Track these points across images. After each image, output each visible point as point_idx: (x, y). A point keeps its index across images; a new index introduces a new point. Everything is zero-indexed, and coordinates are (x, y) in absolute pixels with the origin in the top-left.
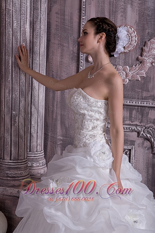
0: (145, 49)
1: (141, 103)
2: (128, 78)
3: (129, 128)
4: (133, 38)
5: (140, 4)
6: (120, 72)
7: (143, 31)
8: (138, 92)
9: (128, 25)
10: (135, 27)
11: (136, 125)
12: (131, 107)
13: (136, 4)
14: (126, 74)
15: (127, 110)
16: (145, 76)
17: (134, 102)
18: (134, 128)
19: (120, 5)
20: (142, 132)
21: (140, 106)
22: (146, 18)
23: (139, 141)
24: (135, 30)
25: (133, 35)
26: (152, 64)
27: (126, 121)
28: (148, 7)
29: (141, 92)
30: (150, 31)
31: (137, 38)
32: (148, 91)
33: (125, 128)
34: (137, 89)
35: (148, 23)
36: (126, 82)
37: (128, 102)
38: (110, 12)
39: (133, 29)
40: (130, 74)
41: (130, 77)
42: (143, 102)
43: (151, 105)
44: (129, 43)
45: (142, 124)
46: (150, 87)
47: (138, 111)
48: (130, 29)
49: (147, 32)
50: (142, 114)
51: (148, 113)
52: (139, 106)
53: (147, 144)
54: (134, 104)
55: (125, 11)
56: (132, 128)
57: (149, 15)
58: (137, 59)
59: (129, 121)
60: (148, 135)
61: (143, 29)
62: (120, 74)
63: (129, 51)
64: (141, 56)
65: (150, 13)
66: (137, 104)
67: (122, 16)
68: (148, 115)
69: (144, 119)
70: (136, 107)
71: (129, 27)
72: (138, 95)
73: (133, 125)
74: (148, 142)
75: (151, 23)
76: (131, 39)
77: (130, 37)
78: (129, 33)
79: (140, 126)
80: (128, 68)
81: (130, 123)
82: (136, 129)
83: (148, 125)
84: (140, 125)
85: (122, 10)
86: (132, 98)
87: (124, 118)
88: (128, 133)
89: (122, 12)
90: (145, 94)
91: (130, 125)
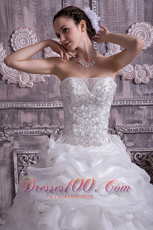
0: (46, 50)
1: (48, 105)
2: (32, 80)
3: (39, 132)
4: (33, 40)
5: (36, 5)
6: (24, 76)
7: (42, 32)
8: (44, 94)
9: (27, 28)
10: (34, 28)
11: (46, 128)
12: (39, 110)
13: (32, 6)
14: (30, 77)
15: (35, 114)
16: (49, 77)
17: (41, 105)
18: (43, 131)
19: (16, 8)
21: (48, 108)
22: (44, 19)
24: (34, 32)
25: (32, 37)
27: (34, 125)
28: (44, 8)
29: (47, 94)
30: (49, 32)
31: (37, 40)
32: (54, 92)
33: (35, 132)
34: (42, 92)
35: (46, 24)
36: (31, 85)
37: (36, 105)
38: (6, 15)
39: (31, 31)
40: (34, 76)
41: (34, 80)
42: (50, 104)
43: (58, 106)
46: (55, 87)
47: (45, 114)
48: (29, 31)
49: (46, 34)
50: (50, 116)
51: (58, 114)
52: (46, 108)
54: (41, 107)
55: (21, 14)
56: (41, 132)
57: (46, 16)
59: (38, 125)
61: (42, 31)
62: (24, 77)
65: (47, 14)
66: (44, 107)
67: (19, 18)
70: (44, 110)
71: (27, 29)
72: (44, 98)
73: (42, 128)
75: (49, 24)
76: (31, 41)
77: (30, 40)
78: (28, 35)
79: (50, 128)
81: (39, 126)
82: (46, 132)
84: (50, 127)
85: (19, 12)
86: (38, 101)
87: (33, 122)
88: (38, 137)
89: (19, 14)
90: (51, 96)
91: (39, 128)
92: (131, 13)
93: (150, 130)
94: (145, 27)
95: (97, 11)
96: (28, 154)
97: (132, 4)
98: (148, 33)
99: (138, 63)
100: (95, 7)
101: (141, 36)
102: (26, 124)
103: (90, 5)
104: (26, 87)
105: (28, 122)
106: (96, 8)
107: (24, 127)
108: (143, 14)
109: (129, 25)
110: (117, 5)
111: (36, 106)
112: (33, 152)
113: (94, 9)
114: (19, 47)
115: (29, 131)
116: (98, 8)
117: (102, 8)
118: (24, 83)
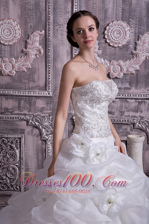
0: (29, 41)
1: (28, 93)
2: (14, 69)
3: (18, 118)
4: (16, 31)
6: (7, 64)
7: (26, 24)
8: (25, 83)
9: (11, 19)
10: (18, 20)
11: (25, 115)
12: (20, 97)
14: (12, 66)
15: (16, 101)
16: (31, 68)
17: (22, 93)
18: (23, 117)
20: (31, 121)
21: (28, 96)
22: (28, 12)
23: (28, 129)
24: (18, 23)
25: (16, 28)
26: (36, 55)
27: (15, 111)
28: (29, 2)
29: (28, 83)
30: (32, 24)
31: (20, 31)
32: (34, 81)
33: (15, 118)
34: (24, 80)
35: (30, 17)
36: (13, 73)
37: (17, 92)
39: (15, 22)
40: (17, 65)
41: (16, 69)
42: (30, 92)
43: (37, 95)
44: (13, 36)
45: (31, 113)
46: (35, 77)
47: (25, 101)
48: (13, 23)
49: (30, 26)
50: (30, 103)
51: (36, 102)
52: (27, 96)
53: (36, 131)
54: (22, 94)
55: (7, 5)
56: (21, 118)
57: (30, 9)
58: (22, 51)
59: (18, 111)
60: (37, 123)
61: (26, 23)
62: (7, 66)
63: (14, 43)
64: (26, 48)
65: (31, 7)
66: (25, 94)
67: (4, 9)
68: (36, 104)
69: (32, 108)
70: (24, 97)
71: (12, 20)
72: (25, 86)
73: (22, 114)
74: (37, 130)
75: (33, 17)
76: (15, 32)
77: (14, 30)
78: (12, 26)
79: (28, 115)
80: (14, 60)
81: (19, 112)
82: (25, 118)
83: (36, 114)
84: (29, 113)
85: (4, 4)
86: (20, 89)
87: (13, 108)
88: (18, 122)
89: (4, 6)
90: (31, 85)
91: (19, 114)
92: (110, 11)
93: (121, 121)
94: (121, 26)
95: (78, 7)
96: (7, 138)
97: (111, 3)
98: (124, 32)
99: (113, 59)
100: (76, 4)
101: (117, 34)
102: (7, 110)
103: (72, 1)
104: (8, 75)
105: (9, 108)
106: (78, 4)
107: (5, 112)
108: (121, 13)
109: (107, 22)
110: (97, 3)
111: (17, 94)
112: (13, 136)
113: (76, 5)
114: (3, 36)
115: (9, 116)
116: (79, 5)
117: (83, 5)
118: (7, 71)
